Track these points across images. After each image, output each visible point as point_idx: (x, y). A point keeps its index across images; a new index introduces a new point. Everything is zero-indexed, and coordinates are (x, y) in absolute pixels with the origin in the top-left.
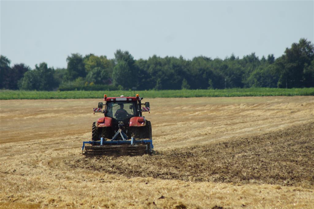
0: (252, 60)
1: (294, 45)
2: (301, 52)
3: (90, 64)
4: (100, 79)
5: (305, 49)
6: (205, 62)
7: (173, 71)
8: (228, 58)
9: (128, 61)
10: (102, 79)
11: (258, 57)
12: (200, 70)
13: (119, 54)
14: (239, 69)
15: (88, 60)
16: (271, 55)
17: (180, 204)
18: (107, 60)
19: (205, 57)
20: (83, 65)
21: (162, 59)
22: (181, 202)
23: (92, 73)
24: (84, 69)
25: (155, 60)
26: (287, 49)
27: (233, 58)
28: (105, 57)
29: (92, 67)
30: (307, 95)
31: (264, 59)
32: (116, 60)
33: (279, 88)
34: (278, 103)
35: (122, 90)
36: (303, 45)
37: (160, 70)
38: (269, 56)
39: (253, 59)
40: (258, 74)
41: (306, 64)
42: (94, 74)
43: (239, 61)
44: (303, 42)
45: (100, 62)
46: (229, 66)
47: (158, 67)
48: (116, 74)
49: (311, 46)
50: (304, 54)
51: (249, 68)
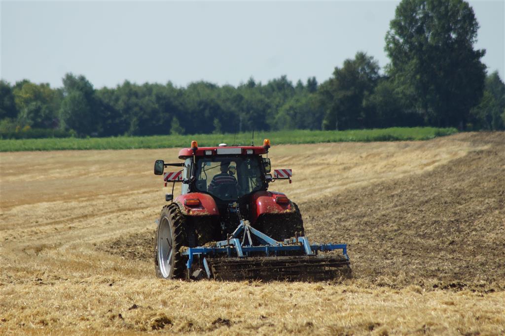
0: (281, 86)
1: (348, 63)
2: (358, 73)
3: (24, 96)
4: (39, 120)
5: (364, 69)
6: (208, 91)
7: (156, 106)
8: (243, 85)
9: (84, 90)
10: (43, 120)
11: (291, 82)
12: (200, 103)
13: (70, 81)
14: (261, 101)
15: (20, 89)
16: (312, 79)
17: (162, 316)
18: (50, 90)
19: (207, 83)
20: (12, 98)
21: (139, 87)
22: (164, 314)
23: (26, 110)
24: (13, 105)
25: (129, 90)
26: (336, 69)
27: (251, 84)
28: (48, 85)
29: (27, 102)
30: (368, 140)
31: (300, 84)
32: (65, 90)
33: (324, 130)
34: (323, 154)
35: (75, 136)
36: (362, 62)
37: (136, 105)
38: (309, 81)
39: (284, 84)
40: (292, 108)
41: (366, 93)
42: (30, 112)
43: (261, 89)
44: (362, 58)
45: (40, 93)
46: (246, 96)
47: (134, 100)
48: (66, 112)
49: (374, 63)
50: (362, 77)
51: (278, 99)
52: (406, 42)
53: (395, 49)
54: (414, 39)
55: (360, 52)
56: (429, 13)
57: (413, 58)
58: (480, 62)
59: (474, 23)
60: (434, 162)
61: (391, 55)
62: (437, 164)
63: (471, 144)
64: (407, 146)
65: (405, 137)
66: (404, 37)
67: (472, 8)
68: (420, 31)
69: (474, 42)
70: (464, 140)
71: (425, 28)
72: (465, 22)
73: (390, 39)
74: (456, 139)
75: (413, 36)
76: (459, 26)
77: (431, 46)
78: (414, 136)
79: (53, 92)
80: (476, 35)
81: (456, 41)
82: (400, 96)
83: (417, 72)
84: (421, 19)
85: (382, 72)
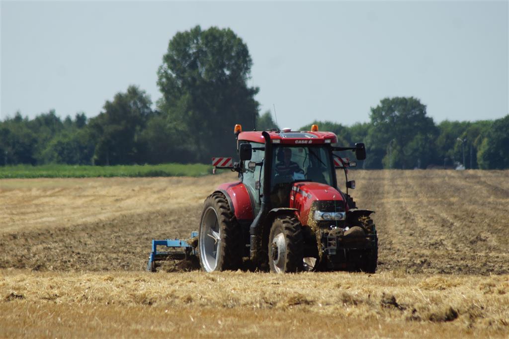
0: (49, 121)
1: (119, 97)
2: (130, 107)
5: (137, 104)
8: (10, 119)
11: (59, 117)
14: (28, 135)
16: (80, 114)
26: (108, 102)
27: (18, 118)
30: (140, 175)
31: (68, 120)
33: (94, 166)
34: (94, 187)
36: (134, 97)
38: (78, 116)
39: (52, 119)
40: (60, 143)
41: (138, 128)
43: (28, 124)
44: (134, 92)
46: (13, 130)
49: (146, 98)
50: (134, 112)
51: (45, 134)
52: (178, 77)
53: (168, 84)
54: (186, 74)
55: (132, 85)
56: (202, 48)
57: (185, 93)
58: (253, 100)
59: (248, 59)
61: (163, 90)
65: (177, 174)
66: (176, 72)
67: (245, 44)
68: (193, 66)
69: (247, 79)
71: (198, 63)
72: (239, 58)
73: (162, 73)
75: (186, 71)
76: (233, 62)
77: (204, 82)
80: (250, 72)
81: (230, 77)
82: (173, 131)
83: (189, 109)
84: (194, 53)
85: (154, 107)
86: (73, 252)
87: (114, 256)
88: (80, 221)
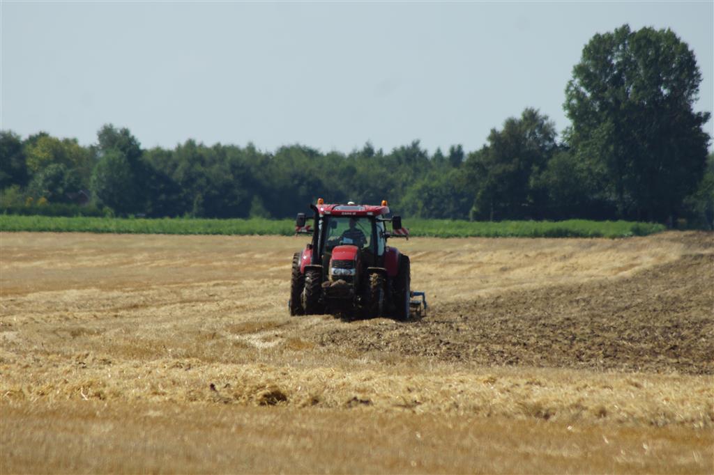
0: (411, 157)
1: (511, 124)
2: (526, 139)
3: (40, 156)
4: (61, 190)
5: (534, 133)
6: (305, 159)
7: (230, 177)
8: (357, 152)
9: (128, 150)
10: (66, 190)
11: (426, 152)
12: (294, 176)
13: (110, 137)
14: (382, 176)
15: (35, 146)
16: (456, 147)
18: (79, 148)
19: (305, 147)
20: (23, 158)
21: (207, 149)
23: (41, 175)
24: (24, 168)
25: (191, 152)
26: (494, 131)
27: (369, 152)
28: (75, 141)
29: (44, 164)
30: (536, 235)
31: (439, 155)
32: (100, 148)
33: (473, 221)
34: (471, 251)
35: (112, 216)
36: (531, 124)
37: (201, 175)
38: (452, 150)
39: (415, 154)
40: (425, 188)
41: (535, 168)
42: (47, 179)
43: (382, 160)
44: (531, 117)
45: (62, 152)
46: (360, 169)
47: (198, 168)
48: (99, 180)
49: (549, 126)
50: (530, 145)
51: (405, 175)
52: (595, 97)
53: (580, 107)
54: (607, 94)
55: (529, 108)
56: (631, 57)
57: (605, 121)
58: (700, 130)
59: (695, 73)
60: (632, 266)
61: (572, 115)
62: (637, 268)
63: (684, 247)
64: (591, 245)
65: (590, 233)
66: (592, 89)
67: (692, 52)
68: (617, 81)
69: (693, 101)
70: (673, 240)
71: (625, 78)
72: (682, 71)
73: (572, 91)
74: (663, 239)
75: (606, 89)
76: (672, 78)
77: (631, 104)
78: (603, 231)
79: (81, 151)
80: (698, 90)
81: (669, 98)
82: (585, 174)
83: (610, 141)
84: (619, 64)
85: (558, 140)
86: (441, 341)
87: (498, 348)
88: (451, 299)
